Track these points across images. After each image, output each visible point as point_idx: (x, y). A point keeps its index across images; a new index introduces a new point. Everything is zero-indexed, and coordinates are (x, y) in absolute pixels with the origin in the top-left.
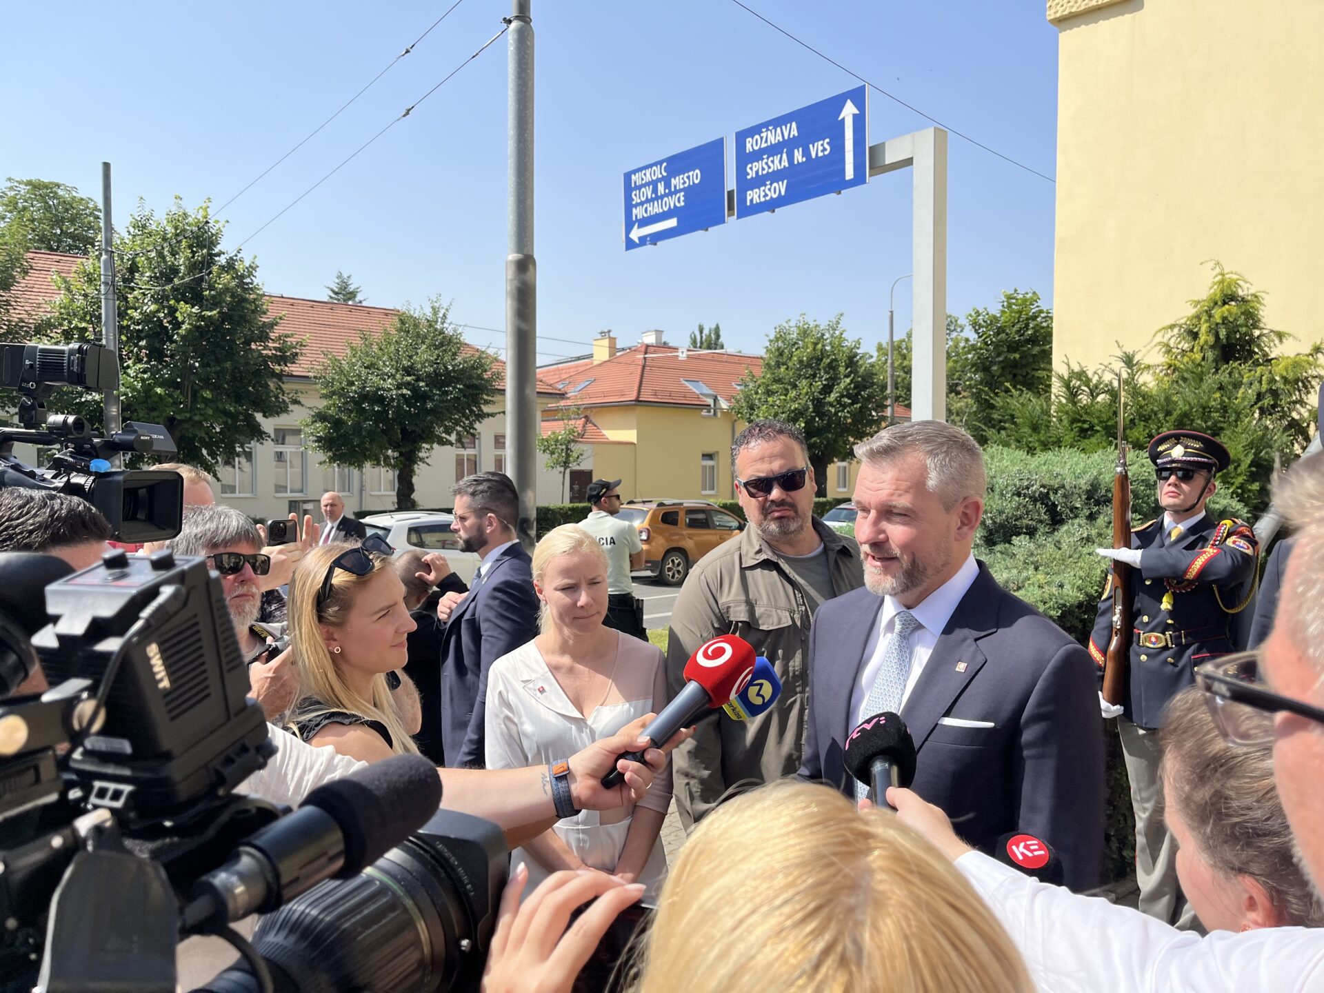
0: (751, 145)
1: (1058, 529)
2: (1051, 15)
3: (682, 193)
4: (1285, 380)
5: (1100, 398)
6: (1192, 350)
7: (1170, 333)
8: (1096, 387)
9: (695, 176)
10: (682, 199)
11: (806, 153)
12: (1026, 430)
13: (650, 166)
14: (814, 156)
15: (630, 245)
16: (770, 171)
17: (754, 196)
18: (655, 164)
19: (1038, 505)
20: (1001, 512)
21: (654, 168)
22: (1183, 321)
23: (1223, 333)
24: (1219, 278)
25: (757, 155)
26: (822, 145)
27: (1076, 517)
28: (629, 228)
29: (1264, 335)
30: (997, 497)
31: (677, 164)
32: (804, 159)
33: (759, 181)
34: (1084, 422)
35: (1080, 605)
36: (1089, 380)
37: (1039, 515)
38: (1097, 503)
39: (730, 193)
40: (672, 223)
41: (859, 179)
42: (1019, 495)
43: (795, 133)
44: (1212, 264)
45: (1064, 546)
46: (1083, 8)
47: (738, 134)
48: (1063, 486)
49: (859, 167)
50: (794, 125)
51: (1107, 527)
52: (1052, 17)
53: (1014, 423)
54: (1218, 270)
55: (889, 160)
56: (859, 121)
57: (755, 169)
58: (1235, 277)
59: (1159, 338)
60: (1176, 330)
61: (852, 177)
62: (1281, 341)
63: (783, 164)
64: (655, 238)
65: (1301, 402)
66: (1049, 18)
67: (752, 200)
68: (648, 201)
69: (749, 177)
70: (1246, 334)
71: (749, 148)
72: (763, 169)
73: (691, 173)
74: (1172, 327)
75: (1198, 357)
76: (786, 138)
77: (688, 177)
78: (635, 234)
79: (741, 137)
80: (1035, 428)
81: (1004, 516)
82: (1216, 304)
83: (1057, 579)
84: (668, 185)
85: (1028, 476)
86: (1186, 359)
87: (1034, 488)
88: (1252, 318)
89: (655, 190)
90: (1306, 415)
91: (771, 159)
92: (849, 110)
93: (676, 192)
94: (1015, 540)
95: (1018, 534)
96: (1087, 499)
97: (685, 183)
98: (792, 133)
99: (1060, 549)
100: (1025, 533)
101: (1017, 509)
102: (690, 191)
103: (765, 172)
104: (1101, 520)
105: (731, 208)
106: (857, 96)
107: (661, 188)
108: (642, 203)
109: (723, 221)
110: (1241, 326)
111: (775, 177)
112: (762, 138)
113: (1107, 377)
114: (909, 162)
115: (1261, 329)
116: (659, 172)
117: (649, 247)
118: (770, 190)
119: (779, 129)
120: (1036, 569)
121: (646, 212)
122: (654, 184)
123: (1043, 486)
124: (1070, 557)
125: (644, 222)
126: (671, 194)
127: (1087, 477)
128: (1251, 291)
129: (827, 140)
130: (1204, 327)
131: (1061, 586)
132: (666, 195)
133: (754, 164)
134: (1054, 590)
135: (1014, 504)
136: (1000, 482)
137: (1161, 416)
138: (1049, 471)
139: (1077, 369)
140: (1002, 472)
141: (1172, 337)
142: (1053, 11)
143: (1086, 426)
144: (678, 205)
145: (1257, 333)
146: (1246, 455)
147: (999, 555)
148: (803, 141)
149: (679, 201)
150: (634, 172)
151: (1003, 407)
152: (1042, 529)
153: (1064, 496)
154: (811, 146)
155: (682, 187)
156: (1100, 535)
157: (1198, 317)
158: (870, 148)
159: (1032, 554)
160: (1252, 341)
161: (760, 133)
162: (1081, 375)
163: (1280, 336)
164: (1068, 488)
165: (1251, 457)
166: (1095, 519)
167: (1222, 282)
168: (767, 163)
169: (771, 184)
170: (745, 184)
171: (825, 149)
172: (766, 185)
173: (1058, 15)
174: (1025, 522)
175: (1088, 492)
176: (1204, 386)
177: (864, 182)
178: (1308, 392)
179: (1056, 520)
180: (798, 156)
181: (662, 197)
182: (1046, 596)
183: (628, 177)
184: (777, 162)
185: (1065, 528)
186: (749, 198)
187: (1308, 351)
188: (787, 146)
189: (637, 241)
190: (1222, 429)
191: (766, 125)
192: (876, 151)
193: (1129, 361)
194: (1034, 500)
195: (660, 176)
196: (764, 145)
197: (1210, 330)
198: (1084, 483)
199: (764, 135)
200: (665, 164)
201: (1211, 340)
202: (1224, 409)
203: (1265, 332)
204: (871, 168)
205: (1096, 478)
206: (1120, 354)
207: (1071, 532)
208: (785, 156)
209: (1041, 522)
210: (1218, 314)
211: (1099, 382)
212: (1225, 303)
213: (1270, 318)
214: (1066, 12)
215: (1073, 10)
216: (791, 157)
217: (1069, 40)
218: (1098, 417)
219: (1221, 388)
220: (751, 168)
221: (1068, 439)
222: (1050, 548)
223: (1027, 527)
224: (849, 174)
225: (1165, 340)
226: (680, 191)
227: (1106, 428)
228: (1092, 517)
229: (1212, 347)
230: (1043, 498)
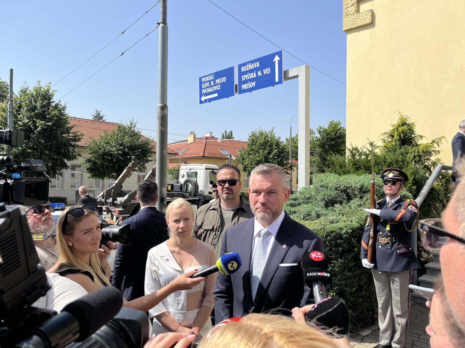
0: (243, 69)
1: (350, 202)
2: (344, 29)
3: (220, 85)
4: (423, 151)
5: (363, 157)
6: (392, 141)
7: (385, 136)
8: (361, 153)
9: (224, 79)
10: (219, 87)
11: (262, 72)
12: (338, 168)
13: (208, 75)
14: (265, 74)
15: (201, 102)
16: (250, 78)
17: (244, 87)
18: (210, 75)
19: (343, 193)
20: (330, 196)
21: (210, 76)
22: (389, 132)
23: (402, 136)
24: (401, 117)
25: (245, 73)
26: (268, 70)
27: (356, 197)
28: (201, 97)
29: (416, 137)
30: (329, 190)
31: (218, 75)
32: (261, 75)
33: (246, 82)
34: (358, 165)
35: (358, 228)
36: (359, 151)
37: (343, 197)
38: (363, 193)
39: (236, 86)
40: (216, 95)
41: (280, 82)
42: (336, 190)
43: (258, 65)
44: (398, 113)
45: (352, 207)
46: (355, 26)
47: (239, 65)
48: (352, 187)
49: (280, 77)
50: (258, 63)
51: (367, 201)
52: (345, 29)
53: (334, 165)
54: (400, 115)
55: (290, 75)
56: (280, 62)
57: (245, 78)
58: (406, 117)
59: (381, 137)
60: (387, 135)
61: (278, 81)
62: (421, 139)
63: (254, 76)
64: (210, 100)
65: (428, 159)
66: (343, 30)
67: (243, 88)
68: (207, 87)
69: (243, 80)
70: (410, 136)
71: (242, 70)
72: (247, 77)
73: (222, 78)
74: (385, 133)
75: (394, 144)
76: (255, 67)
77: (222, 80)
78: (203, 99)
79: (240, 66)
80: (341, 167)
81: (331, 197)
82: (400, 126)
83: (350, 219)
84: (214, 82)
85: (340, 183)
86: (390, 144)
87: (342, 187)
88: (411, 131)
89: (210, 84)
90: (430, 163)
91: (250, 74)
92: (277, 59)
93: (217, 84)
94: (335, 205)
95: (336, 203)
96: (359, 191)
97: (220, 81)
98: (257, 66)
99: (351, 208)
100: (339, 203)
101: (336, 194)
102: (222, 84)
103: (248, 79)
104: (364, 199)
105: (236, 90)
106: (280, 54)
107: (212, 83)
108: (205, 88)
109: (234, 95)
110: (408, 133)
111: (252, 80)
112: (247, 67)
113: (365, 150)
114: (297, 76)
115: (414, 135)
116: (211, 78)
117: (208, 103)
118: (250, 85)
119: (253, 64)
120: (343, 215)
121: (207, 91)
122: (210, 81)
123: (345, 187)
124: (354, 211)
125: (206, 95)
126: (215, 85)
127: (359, 183)
128: (412, 122)
129: (269, 68)
130: (396, 134)
131: (352, 221)
132: (214, 85)
133: (244, 76)
134: (349, 223)
135: (335, 193)
136: (330, 185)
137: (383, 163)
138: (346, 182)
139: (355, 147)
140: (331, 182)
141: (385, 137)
142: (345, 27)
143: (358, 166)
144: (218, 89)
145: (413, 136)
146: (411, 177)
147: (330, 210)
148: (261, 68)
149: (218, 88)
150: (203, 77)
151: (330, 160)
152: (345, 201)
153: (352, 190)
154: (264, 70)
155: (219, 83)
156: (364, 204)
157: (394, 130)
158: (284, 71)
159: (341, 210)
160: (412, 138)
161: (246, 65)
162: (356, 149)
163: (421, 137)
164: (353, 187)
165: (413, 177)
166: (363, 198)
167: (402, 119)
168: (249, 76)
169: (250, 83)
170: (241, 82)
171: (268, 71)
172: (248, 83)
173: (347, 29)
174: (339, 199)
175: (360, 189)
176: (397, 153)
177: (282, 83)
178: (430, 156)
179: (349, 198)
180: (260, 73)
181: (212, 86)
182: (347, 225)
183: (200, 79)
184: (252, 75)
185: (352, 201)
186: (242, 87)
187: (430, 142)
188: (256, 70)
189: (204, 101)
190: (403, 168)
191: (248, 62)
192: (286, 72)
193: (371, 144)
194: (342, 191)
195: (212, 79)
196: (248, 69)
197: (398, 135)
198: (358, 186)
199: (248, 66)
200: (213, 75)
201: (398, 138)
202: (403, 161)
203: (416, 135)
204: (284, 78)
205: (362, 184)
206: (369, 142)
207: (355, 202)
208: (255, 73)
209: (344, 199)
210: (400, 129)
211: (362, 152)
212: (402, 126)
213: (418, 131)
214: (349, 28)
215: (352, 27)
216: (257, 74)
217: (350, 37)
218: (362, 164)
219: (402, 154)
220: (243, 77)
221: (352, 171)
222: (347, 208)
223: (340, 201)
224: (277, 80)
225: (383, 138)
226: (219, 84)
227: (365, 167)
228: (361, 198)
229: (399, 140)
230: (345, 191)
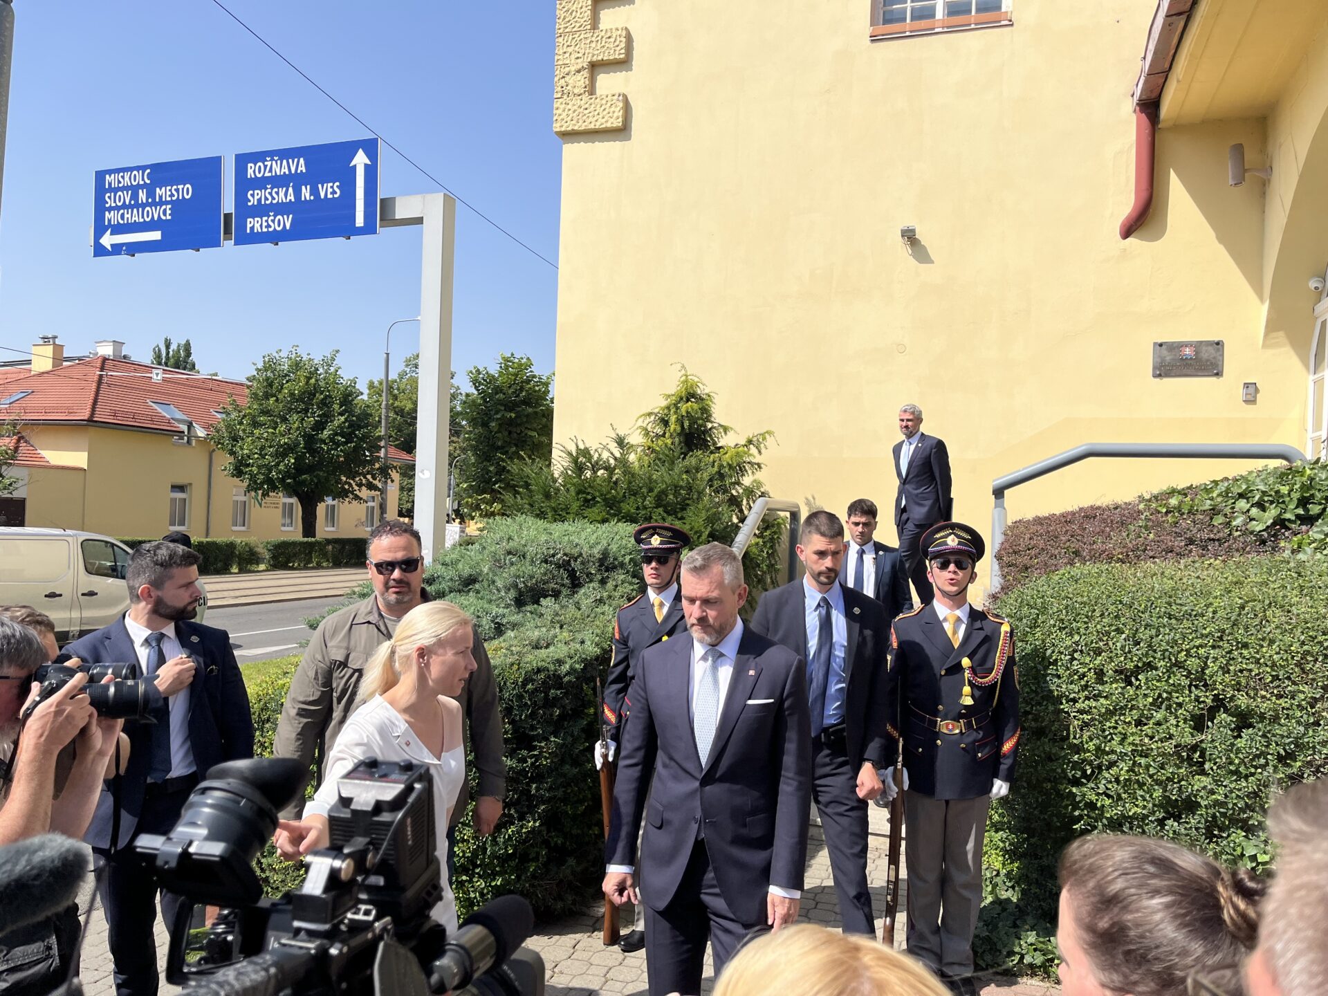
0: (251, 170)
1: (577, 592)
2: (557, 127)
3: (169, 206)
4: (730, 466)
5: (600, 473)
6: (664, 435)
7: (648, 420)
8: (597, 463)
9: (186, 191)
10: (168, 212)
11: (315, 192)
12: (538, 497)
13: (131, 169)
14: (322, 197)
15: (100, 251)
16: (274, 202)
17: (255, 224)
18: (138, 168)
19: (561, 570)
20: (532, 577)
21: (135, 172)
22: (656, 411)
23: (686, 424)
24: (684, 378)
25: (260, 183)
26: (332, 187)
27: (591, 581)
28: (99, 233)
29: (714, 428)
30: (528, 563)
31: (163, 173)
32: (312, 198)
33: (261, 210)
34: (588, 493)
35: (597, 658)
36: (591, 457)
37: (562, 579)
38: (607, 570)
39: (228, 216)
40: (156, 235)
41: (369, 229)
42: (546, 562)
43: (302, 168)
44: (679, 366)
45: (583, 607)
46: (583, 128)
47: (238, 157)
48: (581, 555)
49: (369, 215)
50: (302, 160)
51: (615, 590)
52: (558, 130)
53: (527, 488)
54: (683, 372)
55: (399, 214)
56: (371, 172)
57: (256, 197)
58: (696, 379)
59: (640, 423)
60: (652, 418)
61: (362, 225)
62: (726, 433)
63: (289, 198)
64: (133, 249)
65: (738, 483)
66: (555, 130)
67: (252, 228)
68: (124, 206)
69: (250, 204)
70: (701, 426)
71: (250, 173)
72: (266, 199)
73: (180, 187)
74: (650, 414)
75: (669, 441)
76: (293, 172)
77: (177, 190)
78: (107, 240)
79: (242, 161)
80: (547, 496)
81: (534, 581)
82: (681, 399)
83: (579, 636)
84: (151, 194)
85: (553, 545)
86: (660, 443)
87: (559, 556)
88: (706, 412)
89: (135, 196)
90: (741, 491)
91: (276, 190)
92: (360, 160)
93: (161, 203)
94: (543, 602)
95: (545, 597)
96: (599, 566)
97: (172, 195)
98: (300, 169)
99: (579, 609)
100: (551, 596)
101: (545, 574)
102: (177, 205)
103: (268, 202)
104: (610, 585)
105: (227, 231)
106: (370, 147)
107: (142, 196)
108: (118, 208)
109: (217, 244)
110: (698, 418)
111: (280, 209)
112: (265, 167)
113: (605, 455)
114: (419, 221)
115: (712, 422)
116: (140, 178)
117: (124, 258)
118: (273, 221)
119: (285, 162)
120: (561, 627)
121: (122, 217)
122: (134, 190)
123: (565, 554)
124: (588, 616)
125: (118, 229)
126: (154, 204)
127: (599, 547)
128: (707, 391)
129: (337, 184)
130: (673, 418)
131: (583, 642)
132: (147, 204)
133: (256, 192)
134: (578, 646)
135: (542, 570)
136: (531, 550)
137: (644, 490)
138: (570, 542)
139: (582, 447)
140: (533, 541)
141: (649, 423)
142: (558, 125)
143: (589, 497)
144: (164, 218)
145: (709, 425)
146: (705, 528)
147: (528, 614)
148: (313, 178)
149: (165, 214)
150: (110, 172)
151: (518, 474)
152: (565, 592)
153: (582, 563)
154: (320, 186)
155: (168, 199)
156: (610, 597)
157: (668, 408)
158: (381, 200)
159: (557, 614)
160: (707, 432)
161: (264, 161)
162: (586, 453)
163: (726, 429)
164: (585, 556)
165: (709, 529)
166: (606, 583)
167: (686, 381)
168: (270, 194)
169: (275, 216)
170: (244, 210)
171: (334, 192)
172: (269, 216)
173: (563, 129)
174: (552, 585)
175: (600, 559)
176: (677, 470)
177: (375, 233)
178: (743, 475)
179: (576, 584)
180: (306, 193)
181: (144, 206)
182: (573, 652)
183: (100, 176)
184: (282, 194)
185: (582, 591)
186: (249, 226)
187: (743, 443)
188: (295, 180)
189: (110, 249)
190: (688, 505)
191: (272, 154)
192: (387, 204)
193: (620, 442)
194: (559, 566)
195: (142, 182)
196: (267, 174)
197: (678, 420)
198: (596, 551)
199: (269, 164)
200: (148, 171)
201: (679, 429)
202: (690, 488)
203: (715, 425)
204: (381, 220)
205: (606, 549)
206: (614, 436)
207: (588, 594)
208: (291, 190)
209: (563, 585)
210: (684, 408)
211: (599, 459)
212: (688, 400)
213: (719, 415)
214: (569, 129)
215: (576, 128)
216: (298, 193)
217: (571, 151)
218: (599, 491)
219: (687, 472)
220: (253, 195)
221: (575, 506)
222: (572, 609)
223: (553, 590)
224: (360, 221)
225: (645, 425)
226: (167, 203)
227: (605, 500)
228: (603, 582)
229: (679, 435)
230: (565, 565)
